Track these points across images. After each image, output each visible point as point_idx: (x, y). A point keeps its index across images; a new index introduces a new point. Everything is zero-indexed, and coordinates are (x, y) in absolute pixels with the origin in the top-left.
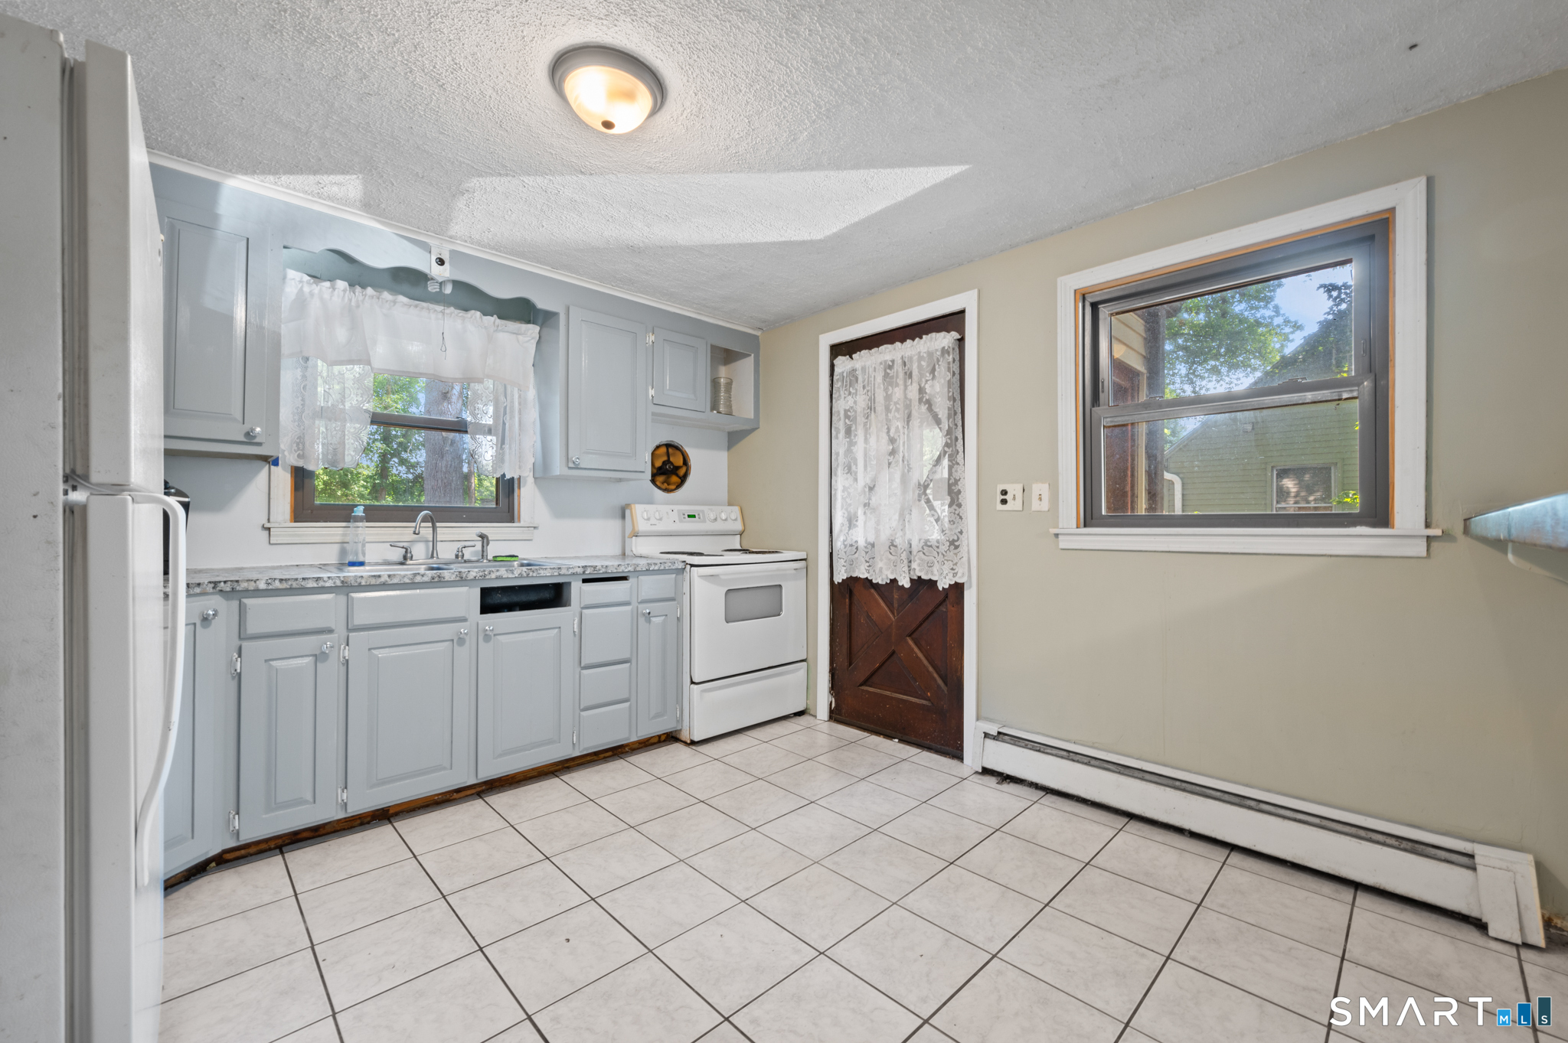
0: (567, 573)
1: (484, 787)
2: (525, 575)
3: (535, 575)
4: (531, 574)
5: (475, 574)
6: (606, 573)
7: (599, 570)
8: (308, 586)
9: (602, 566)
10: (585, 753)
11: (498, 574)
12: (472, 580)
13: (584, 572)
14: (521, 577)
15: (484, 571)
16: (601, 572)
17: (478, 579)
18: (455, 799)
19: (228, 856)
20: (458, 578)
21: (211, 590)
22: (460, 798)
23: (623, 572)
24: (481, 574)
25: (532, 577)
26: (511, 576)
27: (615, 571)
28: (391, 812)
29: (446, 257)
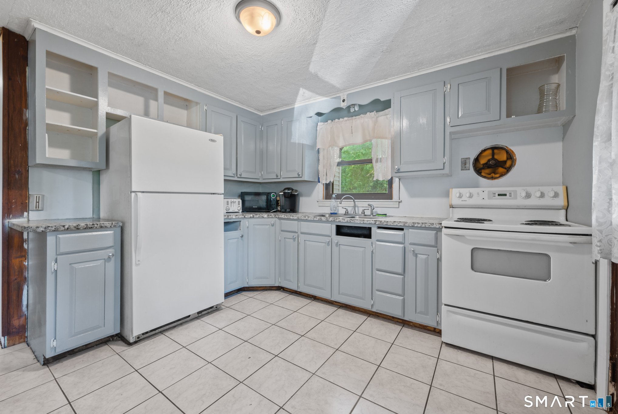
0: (367, 223)
1: (344, 305)
2: (349, 222)
3: (353, 222)
4: (351, 221)
5: (331, 219)
6: (387, 225)
7: (383, 223)
8: (291, 218)
9: (385, 221)
10: (378, 312)
11: (339, 220)
12: (330, 221)
13: (375, 223)
14: (348, 222)
15: (335, 218)
16: (384, 224)
17: (333, 221)
18: (334, 304)
19: (285, 289)
20: (326, 220)
21: (274, 217)
22: (336, 305)
23: (397, 225)
24: (333, 219)
25: (352, 223)
26: (344, 221)
27: (392, 224)
28: (317, 298)
29: (345, 98)
